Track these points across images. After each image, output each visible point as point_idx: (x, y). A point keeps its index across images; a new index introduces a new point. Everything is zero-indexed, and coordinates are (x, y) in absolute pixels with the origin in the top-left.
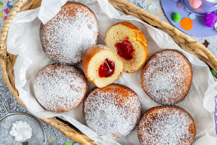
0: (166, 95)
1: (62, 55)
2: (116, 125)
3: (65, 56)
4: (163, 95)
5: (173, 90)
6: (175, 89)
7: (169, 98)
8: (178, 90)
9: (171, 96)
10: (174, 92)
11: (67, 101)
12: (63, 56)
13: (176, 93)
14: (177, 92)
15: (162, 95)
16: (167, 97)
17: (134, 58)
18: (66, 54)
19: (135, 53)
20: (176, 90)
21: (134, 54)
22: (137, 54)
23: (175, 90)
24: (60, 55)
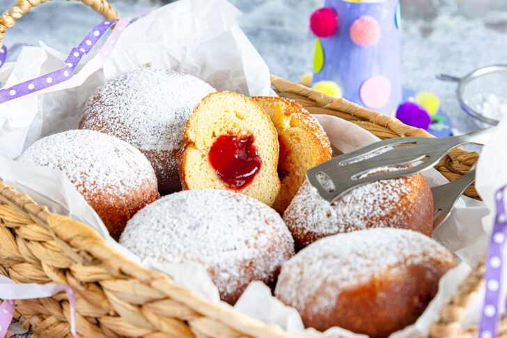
0: (354, 213)
1: (122, 121)
2: (205, 226)
3: (127, 123)
4: (348, 215)
5: (372, 193)
6: (376, 190)
7: (365, 219)
8: (385, 192)
9: (370, 210)
10: (376, 198)
11: (91, 169)
12: (123, 124)
13: (382, 201)
14: (384, 199)
15: (344, 216)
16: (358, 217)
17: (291, 172)
18: (131, 119)
19: (293, 155)
20: (380, 192)
21: (291, 162)
22: (298, 157)
23: (376, 194)
24: (117, 120)
